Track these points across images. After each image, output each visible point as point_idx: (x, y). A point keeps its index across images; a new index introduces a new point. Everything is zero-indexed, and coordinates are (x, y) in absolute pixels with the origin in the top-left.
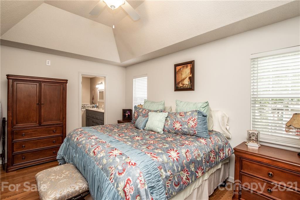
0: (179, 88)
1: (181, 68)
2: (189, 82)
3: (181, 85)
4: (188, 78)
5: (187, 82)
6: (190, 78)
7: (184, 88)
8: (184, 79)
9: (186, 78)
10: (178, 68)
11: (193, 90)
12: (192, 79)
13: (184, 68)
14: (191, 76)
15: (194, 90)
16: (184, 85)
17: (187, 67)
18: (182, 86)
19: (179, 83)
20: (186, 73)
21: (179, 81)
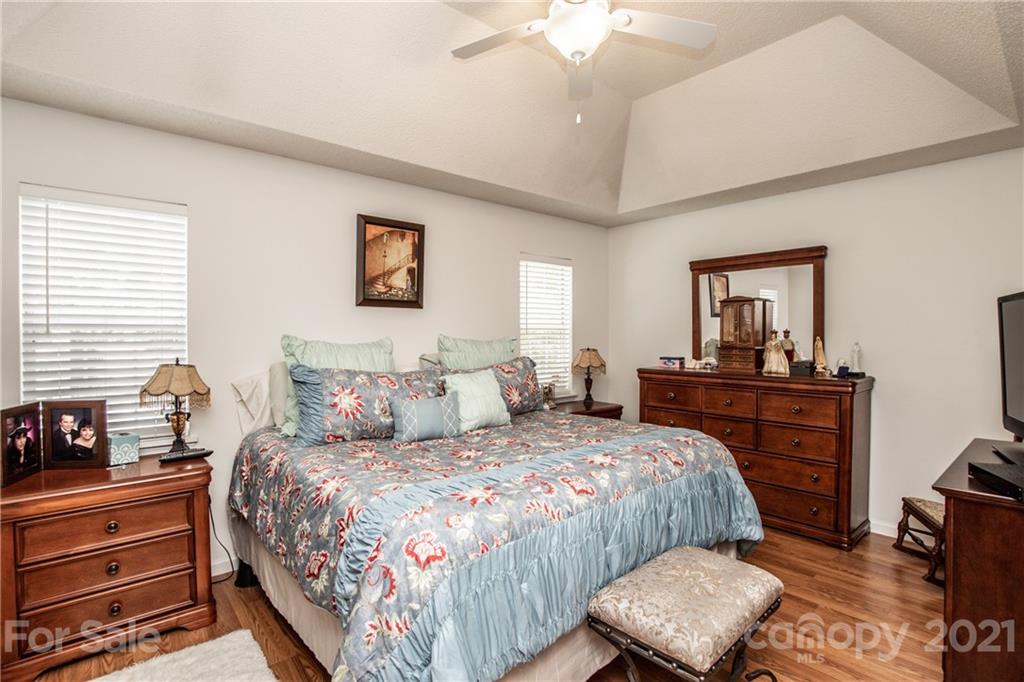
0: (376, 297)
1: (383, 235)
2: (409, 282)
3: (381, 288)
4: (404, 271)
5: (400, 281)
6: (410, 271)
7: (392, 298)
8: (391, 272)
9: (399, 268)
10: (373, 231)
11: (420, 307)
12: (417, 276)
13: (395, 237)
14: (415, 265)
15: (422, 308)
16: (391, 288)
17: (403, 236)
18: (386, 293)
19: (374, 280)
20: (399, 253)
21: (373, 275)
